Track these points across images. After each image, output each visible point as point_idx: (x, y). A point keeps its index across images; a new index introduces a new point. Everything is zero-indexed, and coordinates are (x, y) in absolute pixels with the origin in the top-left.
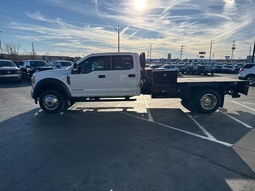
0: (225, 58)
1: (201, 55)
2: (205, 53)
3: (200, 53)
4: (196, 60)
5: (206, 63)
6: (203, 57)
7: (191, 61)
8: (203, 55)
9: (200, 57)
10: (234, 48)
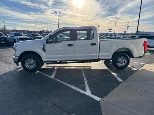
0: (124, 33)
1: (110, 30)
2: (112, 29)
3: (109, 29)
4: (107, 34)
5: (112, 36)
6: (111, 32)
7: (104, 34)
8: (111, 30)
9: (109, 32)
10: (128, 27)
